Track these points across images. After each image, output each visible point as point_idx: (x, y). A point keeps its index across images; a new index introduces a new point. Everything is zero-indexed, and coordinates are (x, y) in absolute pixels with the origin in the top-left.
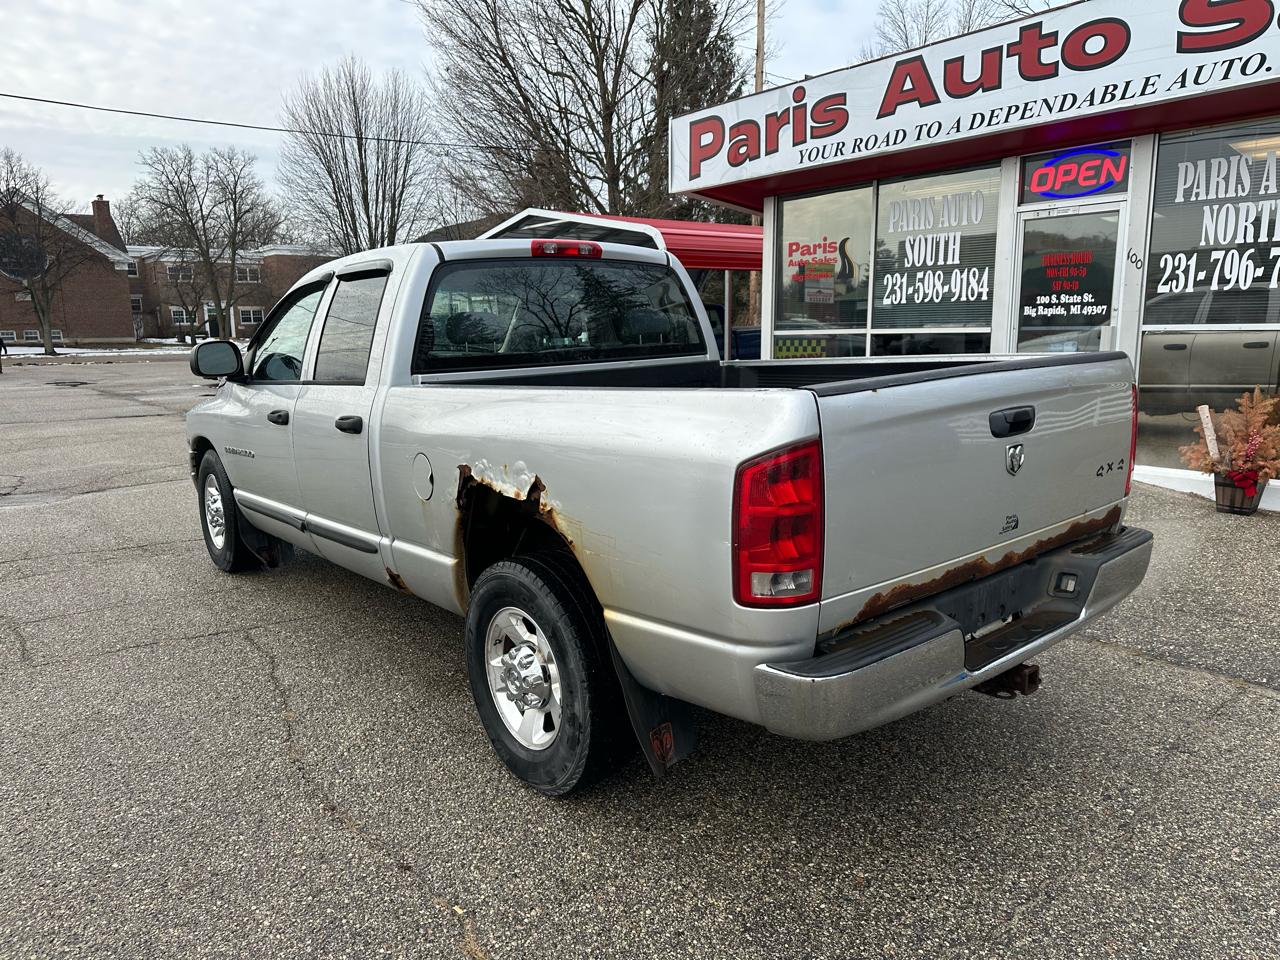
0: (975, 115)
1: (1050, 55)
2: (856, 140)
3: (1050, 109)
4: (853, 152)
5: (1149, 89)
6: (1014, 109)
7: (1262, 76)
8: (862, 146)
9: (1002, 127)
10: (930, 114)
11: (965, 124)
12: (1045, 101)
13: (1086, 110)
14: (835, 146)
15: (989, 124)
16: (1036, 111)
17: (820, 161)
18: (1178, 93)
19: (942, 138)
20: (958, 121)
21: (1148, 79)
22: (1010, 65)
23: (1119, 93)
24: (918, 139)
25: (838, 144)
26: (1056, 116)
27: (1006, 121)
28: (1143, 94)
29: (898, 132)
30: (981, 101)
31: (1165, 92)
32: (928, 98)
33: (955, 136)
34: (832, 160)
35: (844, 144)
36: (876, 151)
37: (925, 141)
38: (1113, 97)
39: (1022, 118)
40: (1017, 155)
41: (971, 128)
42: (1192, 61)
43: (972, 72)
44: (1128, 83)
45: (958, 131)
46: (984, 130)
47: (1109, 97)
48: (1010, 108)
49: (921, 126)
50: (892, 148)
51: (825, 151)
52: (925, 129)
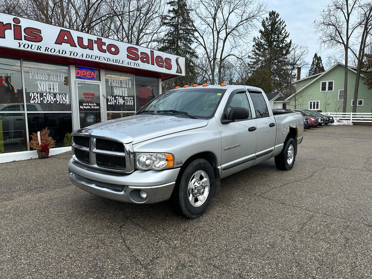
0: (87, 55)
1: (104, 47)
2: (46, 48)
3: (105, 60)
4: (45, 51)
5: (123, 63)
6: (97, 57)
7: (138, 67)
8: (49, 50)
9: (94, 60)
10: (73, 49)
11: (85, 56)
12: (104, 57)
13: (112, 63)
14: (37, 47)
15: (91, 58)
16: (102, 59)
17: (29, 49)
18: (127, 66)
19: (78, 57)
20: (83, 54)
21: (123, 61)
22: (95, 46)
23: (118, 61)
24: (70, 55)
25: (38, 46)
26: (106, 62)
27: (95, 59)
28: (122, 64)
29: (63, 51)
30: (87, 51)
31: (125, 65)
32: (73, 45)
33: (81, 58)
34: (35, 50)
35: (41, 47)
36: (54, 54)
37: (72, 56)
38: (117, 62)
39: (99, 60)
40: (74, 65)
41: (86, 58)
42: (130, 61)
43: (86, 43)
44: (120, 60)
45: (83, 57)
46: (89, 59)
47: (116, 62)
48: (96, 56)
49: (71, 52)
50: (61, 55)
51: (34, 47)
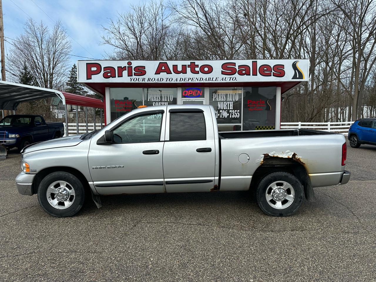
0: (181, 78)
1: (197, 69)
2: (149, 78)
3: (198, 80)
4: (148, 81)
5: (217, 80)
6: (190, 79)
7: (235, 81)
8: (151, 80)
9: (187, 82)
10: (169, 76)
11: (179, 80)
12: (197, 78)
13: (205, 82)
15: (184, 81)
16: (195, 79)
17: (137, 82)
18: (222, 81)
19: (173, 82)
20: (177, 79)
21: (216, 78)
22: (188, 70)
23: (211, 79)
24: (167, 81)
25: (143, 78)
26: (199, 82)
27: (188, 81)
28: (216, 80)
29: (161, 78)
30: (182, 75)
31: (219, 81)
32: (169, 72)
34: (141, 82)
35: (145, 79)
36: (154, 82)
37: (168, 82)
38: (210, 80)
39: (192, 81)
41: (180, 81)
42: (224, 76)
43: (180, 69)
44: (213, 78)
45: (177, 81)
46: (183, 82)
47: (209, 80)
48: (189, 78)
49: (167, 78)
50: (159, 82)
51: (140, 79)
52: (168, 79)
